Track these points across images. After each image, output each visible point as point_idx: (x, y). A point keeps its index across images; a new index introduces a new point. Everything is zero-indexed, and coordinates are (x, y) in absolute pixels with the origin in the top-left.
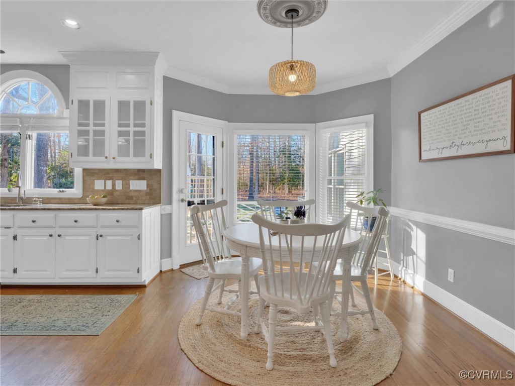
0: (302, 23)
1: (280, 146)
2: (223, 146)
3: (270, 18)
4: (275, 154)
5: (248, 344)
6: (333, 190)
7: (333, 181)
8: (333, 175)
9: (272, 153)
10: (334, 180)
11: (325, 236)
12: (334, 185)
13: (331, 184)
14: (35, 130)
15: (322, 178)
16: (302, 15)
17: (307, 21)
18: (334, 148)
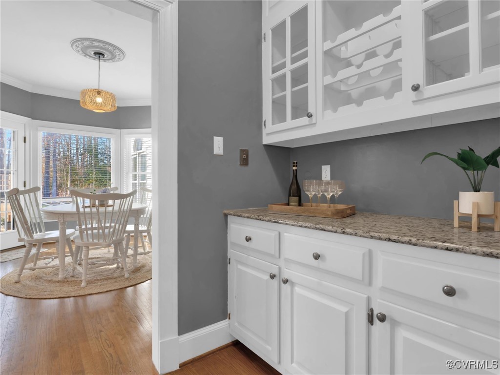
0: (107, 61)
1: (84, 143)
2: (25, 142)
3: (81, 52)
4: (77, 152)
5: (66, 281)
6: (137, 184)
7: (137, 175)
8: (137, 171)
9: (74, 151)
10: (139, 175)
11: (120, 200)
12: (139, 181)
13: (136, 180)
15: (126, 173)
16: (107, 57)
17: (111, 61)
18: (138, 150)
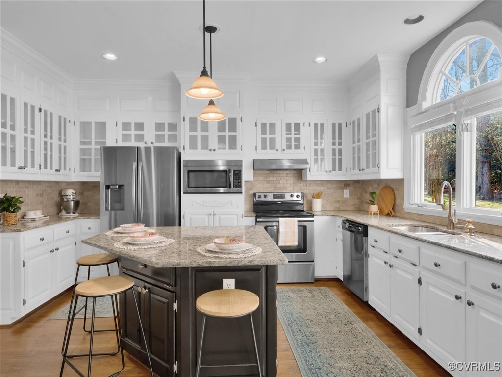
14: (471, 114)
